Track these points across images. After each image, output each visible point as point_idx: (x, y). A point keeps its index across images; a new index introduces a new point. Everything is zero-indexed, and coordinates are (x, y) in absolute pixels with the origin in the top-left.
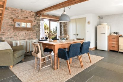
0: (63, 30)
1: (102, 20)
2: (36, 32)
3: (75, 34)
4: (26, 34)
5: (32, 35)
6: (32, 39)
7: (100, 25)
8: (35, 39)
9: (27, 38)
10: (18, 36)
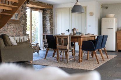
0: (48, 24)
1: (105, 10)
2: (22, 26)
3: (69, 30)
4: (13, 28)
5: (19, 30)
6: (19, 36)
7: (105, 17)
8: (22, 36)
9: (15, 34)
10: (7, 32)
